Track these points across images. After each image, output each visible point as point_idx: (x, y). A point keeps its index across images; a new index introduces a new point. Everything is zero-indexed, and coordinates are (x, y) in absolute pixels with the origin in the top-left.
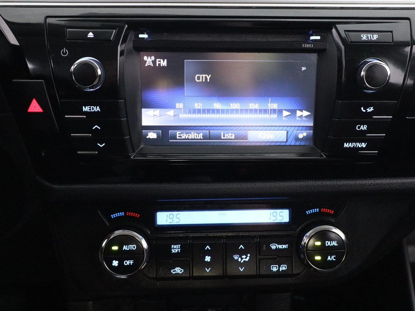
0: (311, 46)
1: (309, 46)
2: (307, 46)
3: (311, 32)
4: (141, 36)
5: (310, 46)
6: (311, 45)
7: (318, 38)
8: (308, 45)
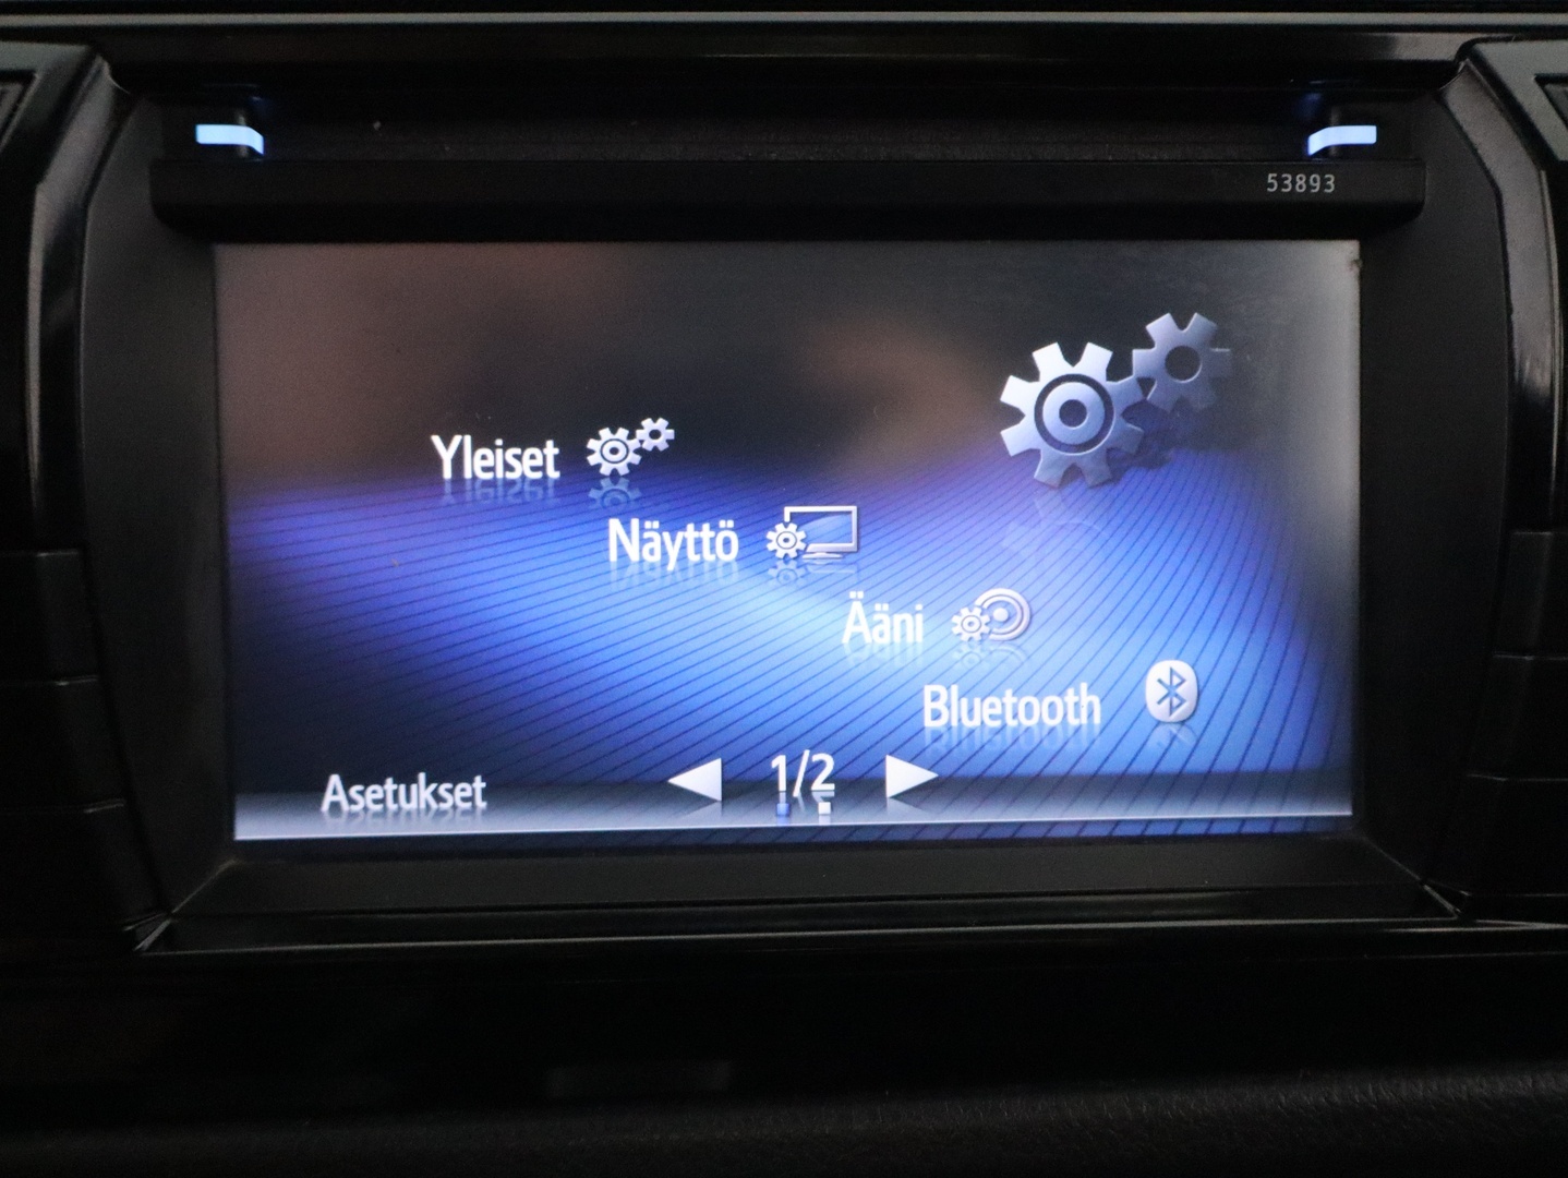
0: (1324, 185)
1: (1309, 187)
2: (1299, 183)
3: (1314, 97)
4: (210, 134)
5: (1318, 185)
6: (1324, 181)
7: (1365, 135)
8: (1301, 180)
